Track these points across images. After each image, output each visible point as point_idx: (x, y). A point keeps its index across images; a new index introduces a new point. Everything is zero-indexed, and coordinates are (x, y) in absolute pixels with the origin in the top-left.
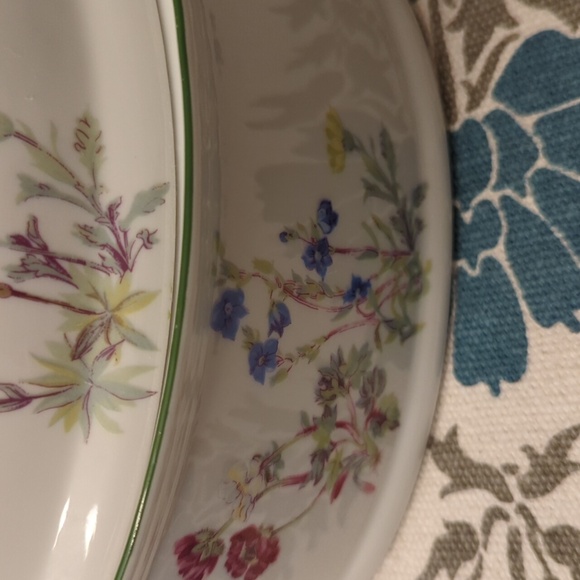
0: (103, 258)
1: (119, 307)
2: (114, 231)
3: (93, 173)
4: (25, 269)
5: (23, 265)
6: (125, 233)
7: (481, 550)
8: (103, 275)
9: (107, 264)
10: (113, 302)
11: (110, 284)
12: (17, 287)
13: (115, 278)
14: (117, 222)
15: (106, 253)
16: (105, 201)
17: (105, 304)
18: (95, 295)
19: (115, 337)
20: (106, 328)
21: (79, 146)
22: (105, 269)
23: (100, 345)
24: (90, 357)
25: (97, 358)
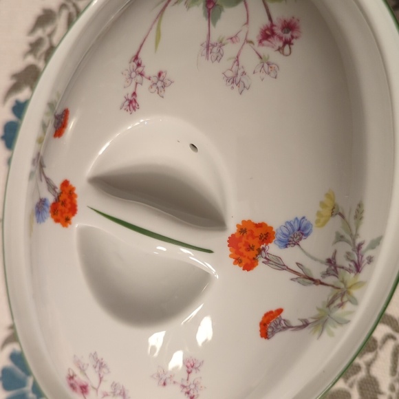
0: (350, 266)
1: (350, 288)
2: (358, 255)
3: (357, 228)
4: (327, 273)
5: (327, 271)
6: (362, 256)
7: (378, 349)
8: (348, 273)
9: (351, 268)
10: (349, 284)
11: (350, 277)
12: (323, 280)
13: (352, 275)
14: (360, 252)
15: (352, 264)
16: (358, 241)
17: (345, 284)
18: (343, 281)
19: (345, 299)
20: (343, 295)
21: (356, 217)
22: (350, 271)
23: (338, 302)
24: (332, 306)
25: (335, 307)
